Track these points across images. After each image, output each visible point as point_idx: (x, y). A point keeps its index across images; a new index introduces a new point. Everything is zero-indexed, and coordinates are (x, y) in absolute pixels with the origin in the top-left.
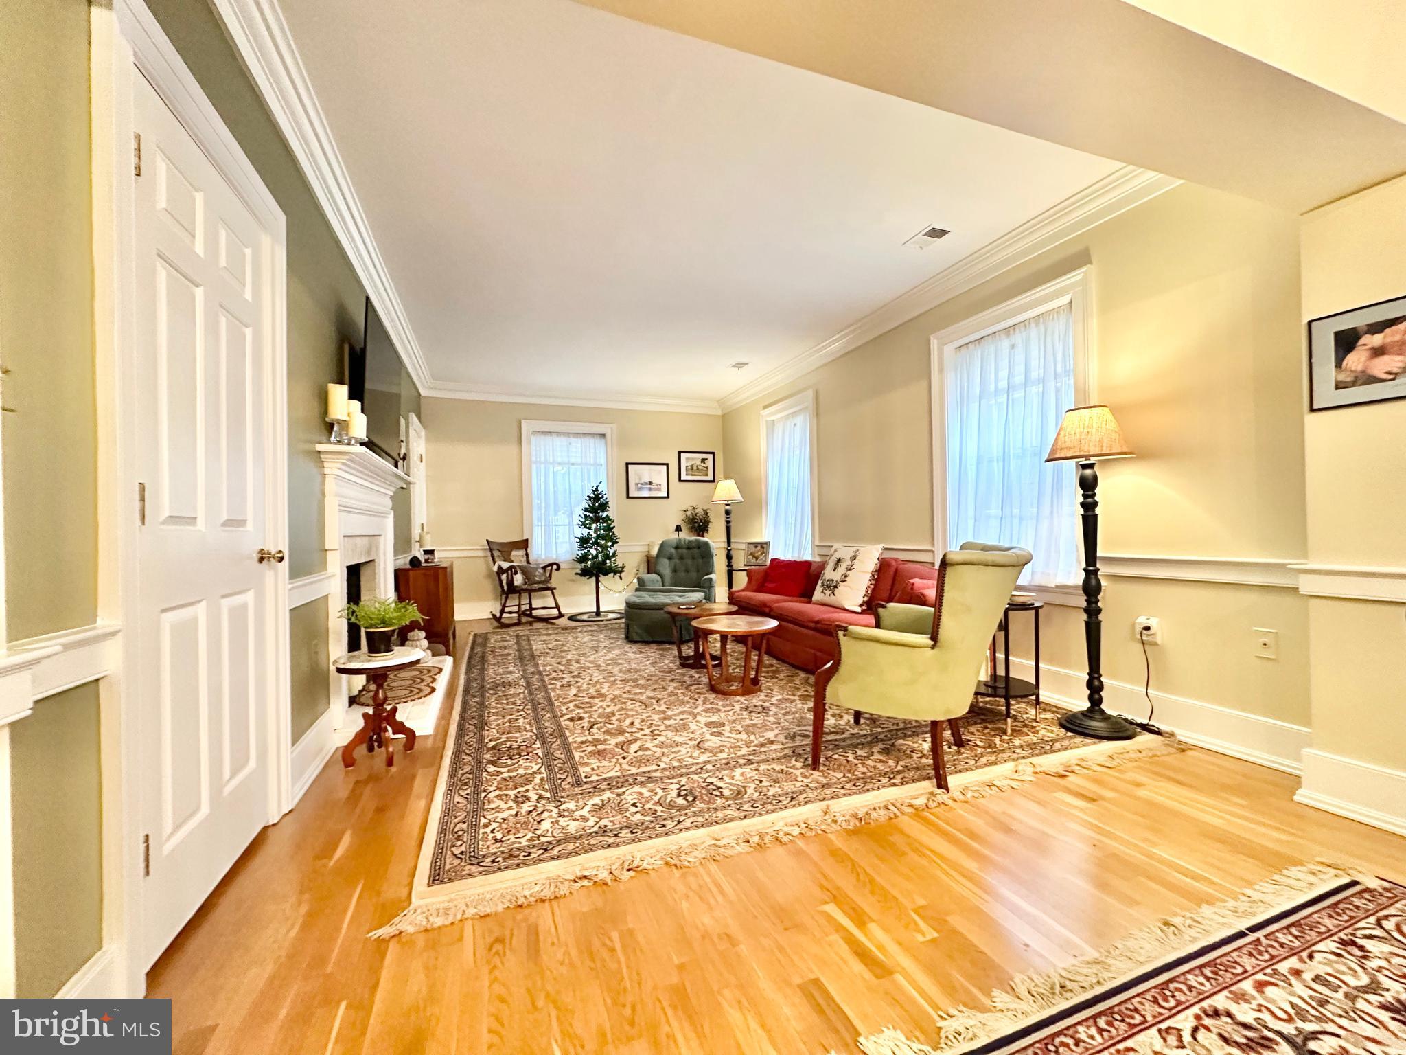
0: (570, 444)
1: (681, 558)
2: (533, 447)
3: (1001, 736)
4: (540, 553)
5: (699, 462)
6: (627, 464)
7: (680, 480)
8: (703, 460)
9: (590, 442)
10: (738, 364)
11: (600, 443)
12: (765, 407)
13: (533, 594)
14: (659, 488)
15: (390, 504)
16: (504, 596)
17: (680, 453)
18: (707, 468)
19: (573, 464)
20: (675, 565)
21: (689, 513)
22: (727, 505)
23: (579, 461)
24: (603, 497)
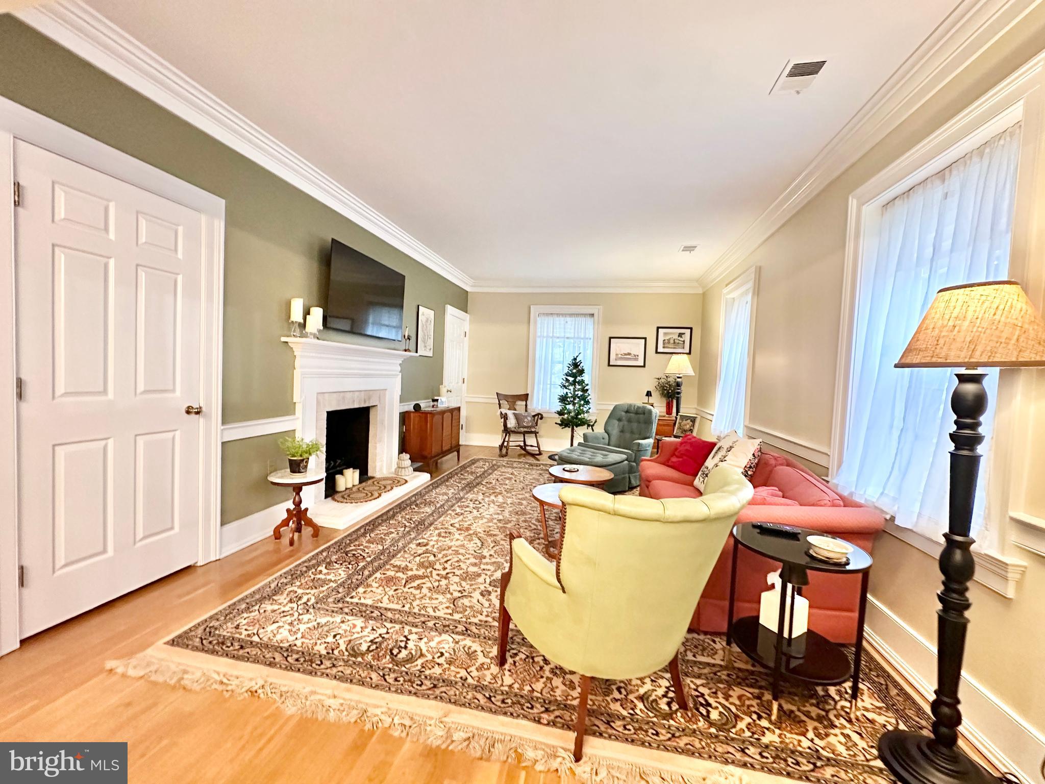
0: (567, 322)
1: (629, 421)
2: (538, 325)
5: (676, 337)
6: (611, 338)
7: (657, 352)
8: (680, 335)
9: (582, 320)
10: (685, 247)
11: (590, 321)
12: (727, 286)
13: (526, 435)
14: (636, 357)
15: (399, 368)
17: (658, 328)
18: (684, 341)
19: (568, 338)
20: (623, 426)
22: (678, 377)
23: (572, 335)
24: (579, 365)
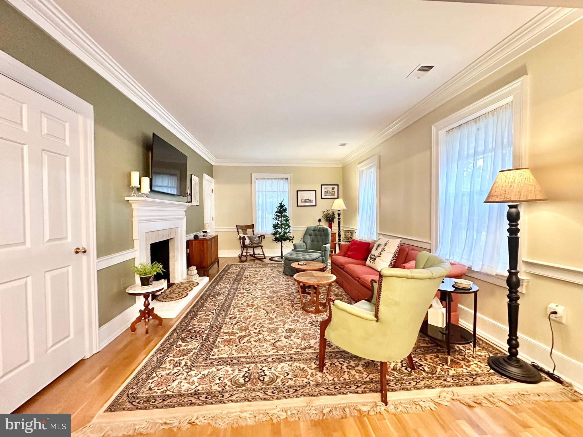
0: (273, 183)
1: (316, 235)
2: (257, 185)
3: (443, 365)
4: (259, 230)
5: (331, 190)
6: (297, 191)
7: (322, 198)
9: (281, 182)
10: (341, 144)
11: (285, 182)
12: (359, 164)
14: (311, 201)
15: (185, 214)
16: (242, 249)
17: (322, 185)
18: (335, 192)
19: (274, 192)
20: (313, 238)
21: (325, 213)
22: (339, 211)
23: (276, 190)
24: (284, 207)
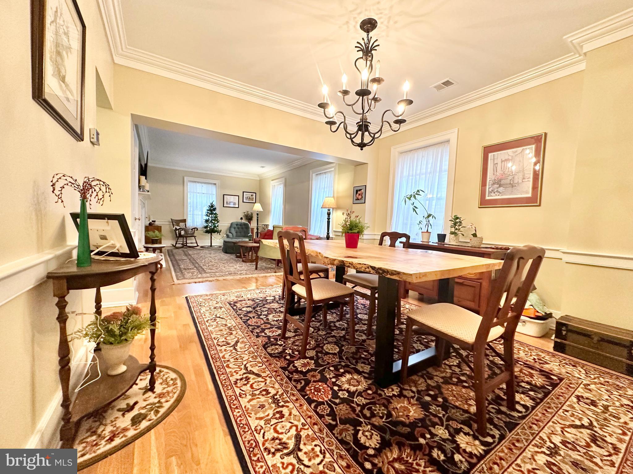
0: (203, 186)
1: (238, 228)
2: (189, 187)
4: (190, 224)
5: (250, 196)
6: (224, 195)
7: (243, 202)
8: (252, 195)
9: (210, 186)
10: (262, 167)
11: (214, 187)
12: (272, 180)
13: (188, 238)
14: (235, 204)
16: (177, 238)
17: (243, 192)
18: (253, 198)
19: (203, 193)
20: (236, 231)
21: (246, 214)
22: (258, 212)
23: (206, 192)
24: (214, 206)
